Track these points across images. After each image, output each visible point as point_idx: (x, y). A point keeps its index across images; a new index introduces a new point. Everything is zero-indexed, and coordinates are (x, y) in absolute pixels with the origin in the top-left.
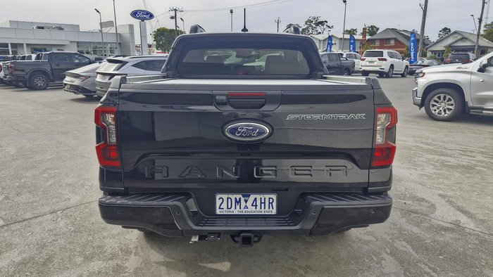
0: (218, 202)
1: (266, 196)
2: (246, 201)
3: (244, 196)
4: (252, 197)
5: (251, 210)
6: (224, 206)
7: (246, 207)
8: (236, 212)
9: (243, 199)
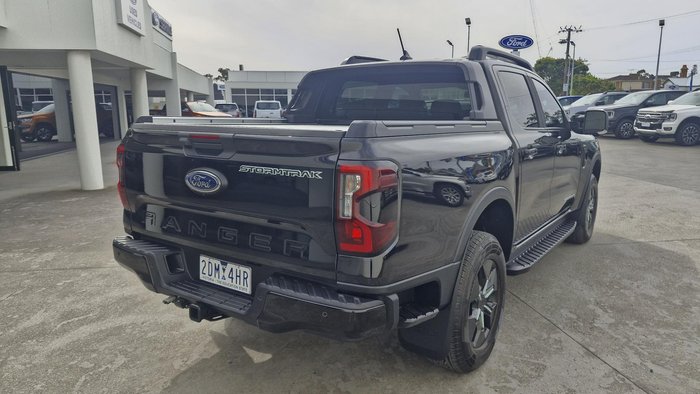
0: (202, 265)
1: (241, 268)
2: (224, 270)
3: (223, 263)
4: (230, 266)
5: (228, 283)
6: (206, 271)
7: (224, 278)
8: (215, 281)
9: (221, 267)
